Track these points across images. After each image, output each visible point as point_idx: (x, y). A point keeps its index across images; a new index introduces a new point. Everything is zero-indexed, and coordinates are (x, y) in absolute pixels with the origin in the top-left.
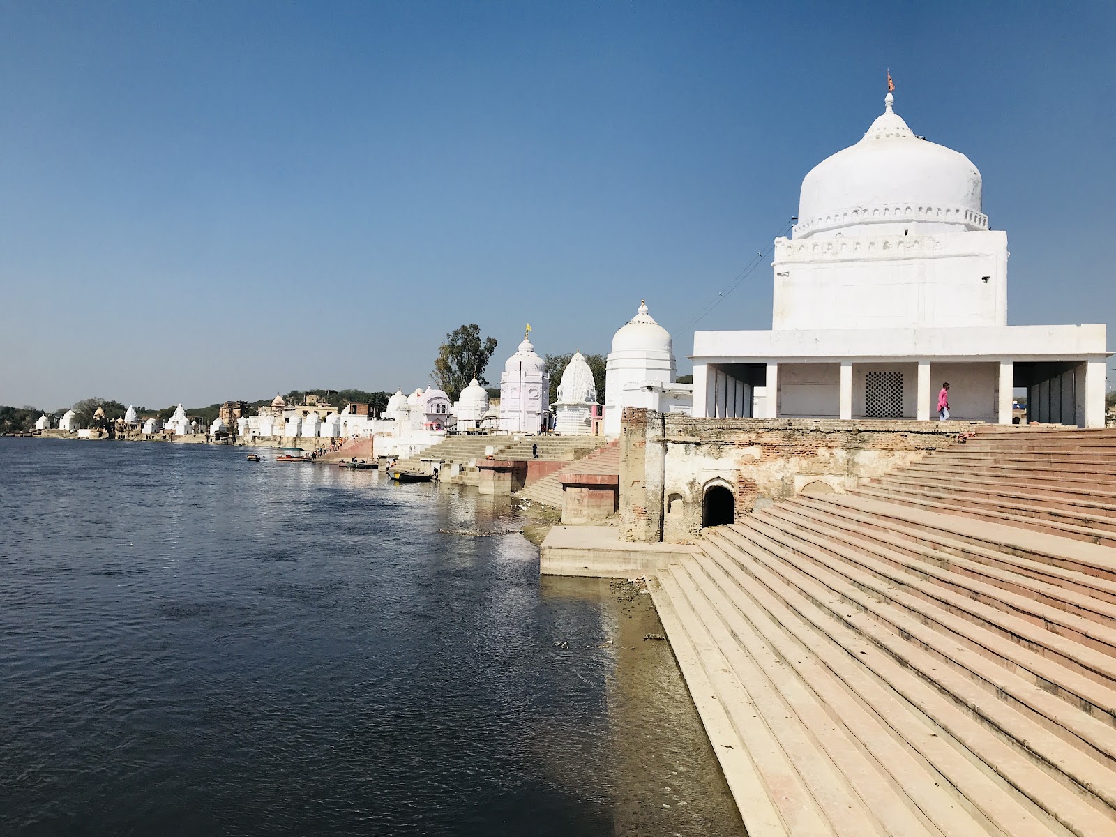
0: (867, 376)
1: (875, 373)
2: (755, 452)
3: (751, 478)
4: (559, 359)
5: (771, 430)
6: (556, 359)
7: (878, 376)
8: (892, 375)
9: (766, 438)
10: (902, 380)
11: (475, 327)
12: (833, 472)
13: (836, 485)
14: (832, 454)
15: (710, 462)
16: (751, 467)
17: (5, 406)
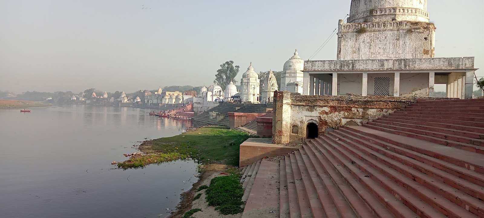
0: (375, 79)
1: (378, 78)
2: (327, 109)
3: (325, 120)
4: (266, 74)
5: (333, 100)
6: (264, 73)
7: (379, 79)
8: (385, 79)
9: (331, 104)
10: (389, 80)
11: (232, 62)
12: (358, 117)
13: (359, 123)
14: (357, 110)
15: (309, 113)
16: (325, 115)
17: (60, 91)
